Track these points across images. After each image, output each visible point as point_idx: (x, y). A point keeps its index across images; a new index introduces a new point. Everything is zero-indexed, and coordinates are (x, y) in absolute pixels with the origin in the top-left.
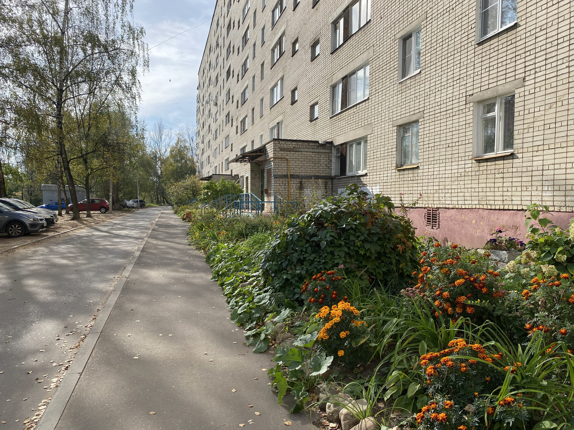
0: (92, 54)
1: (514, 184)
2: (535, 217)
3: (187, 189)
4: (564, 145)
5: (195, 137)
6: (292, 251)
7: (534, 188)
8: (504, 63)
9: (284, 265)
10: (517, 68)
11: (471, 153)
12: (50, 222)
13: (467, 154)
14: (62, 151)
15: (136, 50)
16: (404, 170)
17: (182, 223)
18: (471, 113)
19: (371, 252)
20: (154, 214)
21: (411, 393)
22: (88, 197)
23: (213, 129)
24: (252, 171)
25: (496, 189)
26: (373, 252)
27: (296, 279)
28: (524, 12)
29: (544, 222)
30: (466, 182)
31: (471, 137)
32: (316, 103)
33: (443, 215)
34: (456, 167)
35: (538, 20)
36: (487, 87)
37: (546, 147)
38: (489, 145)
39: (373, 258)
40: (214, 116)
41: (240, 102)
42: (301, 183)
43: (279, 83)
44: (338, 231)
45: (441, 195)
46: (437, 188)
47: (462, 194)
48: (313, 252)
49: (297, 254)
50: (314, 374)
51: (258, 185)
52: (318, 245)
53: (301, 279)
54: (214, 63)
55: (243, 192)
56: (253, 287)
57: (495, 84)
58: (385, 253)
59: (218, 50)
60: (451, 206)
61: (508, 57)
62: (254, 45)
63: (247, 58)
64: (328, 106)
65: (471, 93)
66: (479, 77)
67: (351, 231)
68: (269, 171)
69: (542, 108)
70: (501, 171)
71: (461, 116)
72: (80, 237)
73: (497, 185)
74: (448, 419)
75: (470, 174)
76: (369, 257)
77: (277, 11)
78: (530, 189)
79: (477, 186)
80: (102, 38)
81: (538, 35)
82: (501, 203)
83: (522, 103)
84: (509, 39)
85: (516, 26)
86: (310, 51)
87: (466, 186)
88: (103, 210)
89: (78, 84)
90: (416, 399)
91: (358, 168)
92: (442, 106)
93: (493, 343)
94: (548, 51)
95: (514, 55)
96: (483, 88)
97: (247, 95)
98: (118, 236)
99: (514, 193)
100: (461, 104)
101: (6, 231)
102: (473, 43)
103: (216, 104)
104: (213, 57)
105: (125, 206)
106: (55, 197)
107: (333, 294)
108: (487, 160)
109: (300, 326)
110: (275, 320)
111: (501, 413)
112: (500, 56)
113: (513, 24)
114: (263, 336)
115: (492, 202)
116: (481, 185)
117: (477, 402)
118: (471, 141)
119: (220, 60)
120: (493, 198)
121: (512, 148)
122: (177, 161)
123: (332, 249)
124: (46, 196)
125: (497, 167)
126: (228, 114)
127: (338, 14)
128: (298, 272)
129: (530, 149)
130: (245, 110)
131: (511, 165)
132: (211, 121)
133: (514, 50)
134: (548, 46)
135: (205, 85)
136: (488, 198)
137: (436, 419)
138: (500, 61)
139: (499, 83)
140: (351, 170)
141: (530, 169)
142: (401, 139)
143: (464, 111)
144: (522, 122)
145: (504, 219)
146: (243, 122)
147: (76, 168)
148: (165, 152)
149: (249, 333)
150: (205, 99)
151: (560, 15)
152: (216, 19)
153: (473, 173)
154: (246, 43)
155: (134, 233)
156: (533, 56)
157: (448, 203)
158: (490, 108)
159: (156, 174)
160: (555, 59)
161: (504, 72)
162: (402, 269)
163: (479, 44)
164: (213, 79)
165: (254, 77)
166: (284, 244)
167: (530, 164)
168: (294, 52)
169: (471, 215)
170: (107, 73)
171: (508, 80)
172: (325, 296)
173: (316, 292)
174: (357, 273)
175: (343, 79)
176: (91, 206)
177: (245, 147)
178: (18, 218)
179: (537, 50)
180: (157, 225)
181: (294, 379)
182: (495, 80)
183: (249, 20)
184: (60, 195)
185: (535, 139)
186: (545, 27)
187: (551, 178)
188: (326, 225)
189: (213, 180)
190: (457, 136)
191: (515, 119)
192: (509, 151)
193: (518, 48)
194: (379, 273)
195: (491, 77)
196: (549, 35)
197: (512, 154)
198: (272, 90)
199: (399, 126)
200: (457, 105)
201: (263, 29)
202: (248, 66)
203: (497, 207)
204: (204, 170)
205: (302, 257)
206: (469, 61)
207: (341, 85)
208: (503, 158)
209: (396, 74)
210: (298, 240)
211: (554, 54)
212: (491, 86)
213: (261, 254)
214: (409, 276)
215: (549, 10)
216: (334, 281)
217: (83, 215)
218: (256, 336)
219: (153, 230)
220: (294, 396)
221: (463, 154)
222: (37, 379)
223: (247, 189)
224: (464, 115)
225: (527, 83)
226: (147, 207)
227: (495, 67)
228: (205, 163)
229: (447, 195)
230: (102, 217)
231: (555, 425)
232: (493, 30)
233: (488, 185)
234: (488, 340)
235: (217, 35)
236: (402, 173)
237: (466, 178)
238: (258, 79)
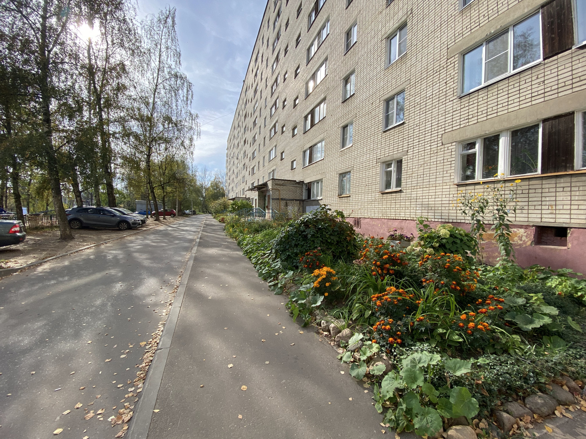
0: (168, 128)
1: (401, 206)
2: (421, 223)
3: (220, 205)
4: (428, 186)
5: (224, 177)
6: (292, 240)
7: (412, 208)
8: (397, 142)
9: (287, 247)
10: (404, 145)
11: (378, 189)
12: (143, 222)
13: (376, 190)
14: (150, 182)
15: (194, 126)
16: (342, 197)
17: (219, 223)
18: (379, 168)
19: (334, 241)
20: (202, 219)
21: (366, 316)
22: (164, 208)
23: (236, 171)
24: (259, 196)
25: (392, 209)
26: (335, 241)
27: (294, 255)
28: (408, 116)
29: (426, 226)
30: (376, 204)
31: (379, 181)
32: (295, 160)
33: (363, 221)
34: (371, 196)
35: (415, 121)
36: (388, 155)
37: (418, 187)
38: (388, 185)
39: (335, 244)
40: (236, 165)
41: (251, 158)
42: (286, 203)
43: (274, 148)
44: (317, 229)
45: (362, 211)
46: (360, 207)
47: (373, 211)
48: (303, 240)
49: (294, 241)
50: (313, 306)
51: (262, 203)
52: (306, 236)
53: (297, 254)
54: (236, 135)
55: (253, 207)
56: (269, 259)
57: (392, 153)
58: (341, 241)
59: (239, 129)
60: (367, 217)
61: (399, 139)
62: (260, 127)
63: (256, 134)
64: (301, 162)
65: (379, 157)
66: (384, 149)
67: (324, 229)
68: (269, 196)
69: (417, 167)
70: (394, 199)
71: (373, 169)
72: (161, 231)
73: (392, 206)
74: (391, 329)
75: (378, 200)
76: (333, 243)
77: (273, 109)
78: (409, 209)
79: (381, 206)
80: (174, 119)
81: (415, 128)
82: (394, 215)
83: (406, 164)
84: (400, 130)
85: (403, 123)
86: (292, 132)
87: (376, 207)
88: (172, 216)
89: (159, 144)
90: (370, 318)
91: (317, 196)
92: (364, 164)
93: (411, 289)
94: (420, 137)
95: (402, 138)
96: (386, 155)
97: (255, 154)
98: (183, 230)
99: (401, 211)
100: (374, 163)
101: (118, 227)
102: (381, 131)
103: (238, 159)
104: (236, 132)
105: (185, 214)
106: (144, 208)
107: (317, 263)
108: (387, 193)
109: (298, 280)
110: (285, 277)
111: (417, 325)
112: (395, 139)
113: (402, 122)
114: (279, 285)
115: (389, 215)
116: (383, 206)
117: (404, 320)
118: (378, 183)
119: (240, 134)
120: (390, 213)
121: (401, 187)
122: (215, 189)
123: (313, 239)
124: (138, 207)
125: (392, 197)
126: (245, 164)
127: (308, 112)
128: (295, 251)
129: (410, 188)
130: (254, 163)
131: (400, 196)
132: (234, 167)
133: (402, 136)
134: (420, 134)
135: (231, 148)
136: (387, 213)
137: (385, 329)
138: (395, 141)
139: (394, 153)
140: (313, 197)
141: (410, 198)
142: (341, 181)
143: (375, 167)
144: (406, 174)
145: (396, 224)
146: (253, 169)
147: (158, 192)
148: (208, 184)
149: (270, 284)
150: (231, 156)
151: (426, 119)
152: (238, 111)
153: (380, 200)
154: (255, 126)
155: (193, 229)
156: (412, 140)
157: (366, 216)
158: (389, 165)
159: (202, 196)
160: (423, 141)
161: (397, 147)
162: (349, 250)
163: (384, 132)
164: (236, 144)
165: (259, 145)
166: (287, 236)
167: (410, 196)
168: (283, 132)
169: (378, 222)
170: (177, 138)
171: (399, 151)
172: (313, 264)
173: (307, 262)
174: (327, 252)
175: (310, 148)
176: (166, 213)
177: (254, 183)
178: (125, 219)
179: (415, 136)
180: (205, 224)
181: (301, 308)
182: (392, 151)
183: (257, 113)
184: (147, 206)
185: (413, 183)
186: (419, 124)
187: (421, 203)
188: (310, 226)
189: (236, 200)
190: (371, 180)
191: (402, 172)
192: (399, 189)
193: (404, 135)
194: (337, 252)
195: (390, 149)
196: (421, 129)
197: (401, 190)
198: (270, 152)
199: (340, 174)
200: (372, 164)
201: (265, 118)
202: (256, 138)
203: (392, 218)
204: (230, 195)
205: (297, 243)
206: (379, 141)
207: (308, 151)
208: (396, 192)
209: (339, 146)
210: (295, 234)
211: (423, 139)
212: (390, 154)
213: (274, 241)
214: (352, 254)
215: (421, 116)
216: (317, 256)
217: (161, 218)
218: (275, 285)
219: (204, 227)
220: (303, 318)
221: (374, 190)
222: (154, 311)
223: (255, 205)
224: (375, 169)
225: (409, 153)
226: (197, 214)
227: (392, 144)
228: (230, 191)
229: (365, 211)
230: (172, 219)
231: (445, 331)
232: (391, 125)
233: (387, 206)
234: (407, 288)
235: (238, 120)
236: (341, 199)
237: (376, 202)
238: (262, 146)
